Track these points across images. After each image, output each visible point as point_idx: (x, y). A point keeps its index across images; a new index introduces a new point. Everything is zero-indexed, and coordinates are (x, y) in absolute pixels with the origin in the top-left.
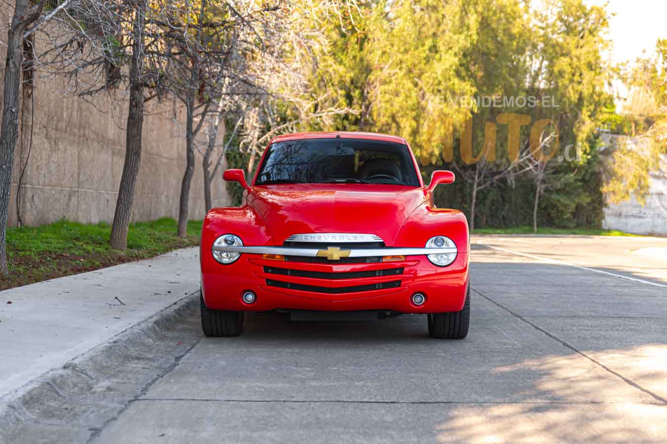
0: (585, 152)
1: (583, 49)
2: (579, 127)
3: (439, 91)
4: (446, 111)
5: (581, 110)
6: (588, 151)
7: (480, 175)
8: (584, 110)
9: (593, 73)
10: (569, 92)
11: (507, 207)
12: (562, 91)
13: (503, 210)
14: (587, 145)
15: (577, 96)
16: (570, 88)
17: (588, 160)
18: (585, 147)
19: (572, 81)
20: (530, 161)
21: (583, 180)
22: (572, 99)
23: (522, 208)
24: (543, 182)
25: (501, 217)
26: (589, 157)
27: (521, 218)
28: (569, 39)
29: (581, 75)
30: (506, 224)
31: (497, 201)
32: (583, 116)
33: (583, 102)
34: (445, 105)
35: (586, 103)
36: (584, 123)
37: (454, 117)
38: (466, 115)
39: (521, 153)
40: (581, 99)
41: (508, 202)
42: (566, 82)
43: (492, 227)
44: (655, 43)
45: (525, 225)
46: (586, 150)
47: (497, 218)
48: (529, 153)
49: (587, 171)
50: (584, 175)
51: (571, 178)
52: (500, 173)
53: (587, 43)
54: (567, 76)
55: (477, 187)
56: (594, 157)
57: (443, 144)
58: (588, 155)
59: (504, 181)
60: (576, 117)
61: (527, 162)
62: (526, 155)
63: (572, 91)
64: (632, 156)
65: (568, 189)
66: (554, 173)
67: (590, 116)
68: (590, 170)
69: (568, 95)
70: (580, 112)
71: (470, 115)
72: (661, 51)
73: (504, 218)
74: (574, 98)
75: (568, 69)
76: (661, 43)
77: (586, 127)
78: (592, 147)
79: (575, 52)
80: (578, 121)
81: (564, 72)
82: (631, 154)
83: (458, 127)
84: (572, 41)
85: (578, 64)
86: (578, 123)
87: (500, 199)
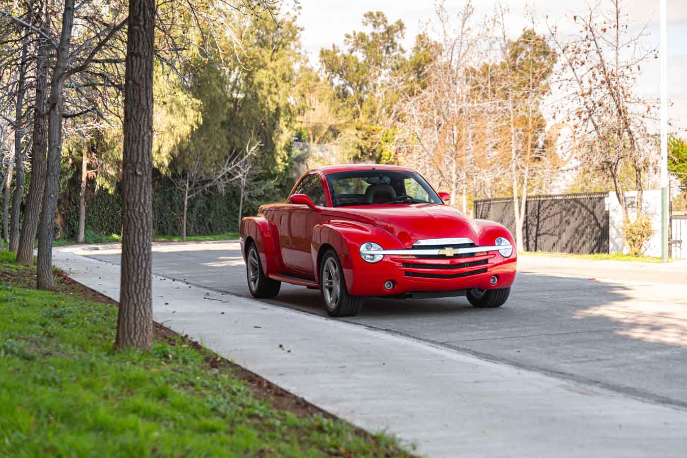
0: (284, 160)
1: (278, 61)
2: (278, 136)
3: (165, 103)
4: (174, 122)
5: (278, 120)
6: (287, 158)
7: (191, 183)
8: (282, 120)
9: (288, 85)
10: (268, 103)
11: (213, 214)
12: (262, 102)
13: (209, 217)
14: (285, 153)
15: (275, 107)
16: (269, 98)
17: (286, 166)
18: (283, 154)
19: (270, 92)
20: (238, 168)
21: (281, 186)
22: (271, 110)
23: (226, 215)
24: (246, 188)
25: (207, 224)
26: (287, 164)
27: (225, 224)
28: (264, 52)
29: (277, 86)
30: (212, 231)
31: (204, 208)
32: (281, 126)
33: (280, 113)
34: (172, 116)
35: (282, 113)
36: (282, 132)
37: (181, 128)
38: (192, 127)
39: (230, 162)
40: (278, 109)
41: (213, 209)
42: (265, 93)
43: (200, 234)
44: (319, 53)
45: (229, 231)
46: (285, 157)
47: (205, 225)
48: (237, 160)
49: (284, 178)
50: (281, 181)
51: (271, 185)
52: (210, 181)
53: (281, 56)
54: (266, 87)
55: (188, 195)
56: (291, 164)
57: (172, 154)
58: (286, 162)
59: (214, 189)
60: (274, 126)
61: (235, 170)
62: (235, 164)
63: (270, 102)
64: (323, 163)
65: (267, 195)
66: (255, 180)
67: (287, 126)
68: (286, 177)
69: (267, 105)
70: (277, 122)
71: (196, 127)
72: (325, 61)
73: (209, 224)
74: (273, 108)
75: (266, 81)
76: (324, 53)
77: (284, 137)
78: (289, 155)
79: (271, 65)
80: (276, 130)
81: (263, 84)
82: (322, 161)
83: (185, 139)
84: (267, 54)
85: (274, 76)
86: (277, 132)
87: (206, 207)
